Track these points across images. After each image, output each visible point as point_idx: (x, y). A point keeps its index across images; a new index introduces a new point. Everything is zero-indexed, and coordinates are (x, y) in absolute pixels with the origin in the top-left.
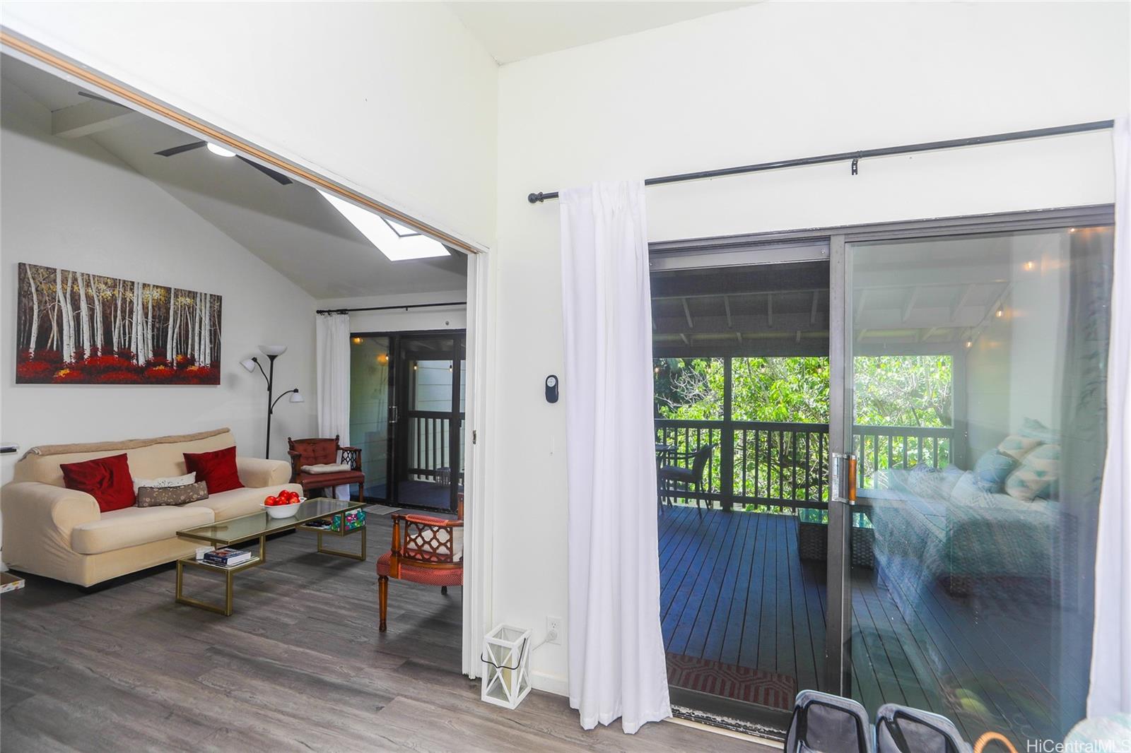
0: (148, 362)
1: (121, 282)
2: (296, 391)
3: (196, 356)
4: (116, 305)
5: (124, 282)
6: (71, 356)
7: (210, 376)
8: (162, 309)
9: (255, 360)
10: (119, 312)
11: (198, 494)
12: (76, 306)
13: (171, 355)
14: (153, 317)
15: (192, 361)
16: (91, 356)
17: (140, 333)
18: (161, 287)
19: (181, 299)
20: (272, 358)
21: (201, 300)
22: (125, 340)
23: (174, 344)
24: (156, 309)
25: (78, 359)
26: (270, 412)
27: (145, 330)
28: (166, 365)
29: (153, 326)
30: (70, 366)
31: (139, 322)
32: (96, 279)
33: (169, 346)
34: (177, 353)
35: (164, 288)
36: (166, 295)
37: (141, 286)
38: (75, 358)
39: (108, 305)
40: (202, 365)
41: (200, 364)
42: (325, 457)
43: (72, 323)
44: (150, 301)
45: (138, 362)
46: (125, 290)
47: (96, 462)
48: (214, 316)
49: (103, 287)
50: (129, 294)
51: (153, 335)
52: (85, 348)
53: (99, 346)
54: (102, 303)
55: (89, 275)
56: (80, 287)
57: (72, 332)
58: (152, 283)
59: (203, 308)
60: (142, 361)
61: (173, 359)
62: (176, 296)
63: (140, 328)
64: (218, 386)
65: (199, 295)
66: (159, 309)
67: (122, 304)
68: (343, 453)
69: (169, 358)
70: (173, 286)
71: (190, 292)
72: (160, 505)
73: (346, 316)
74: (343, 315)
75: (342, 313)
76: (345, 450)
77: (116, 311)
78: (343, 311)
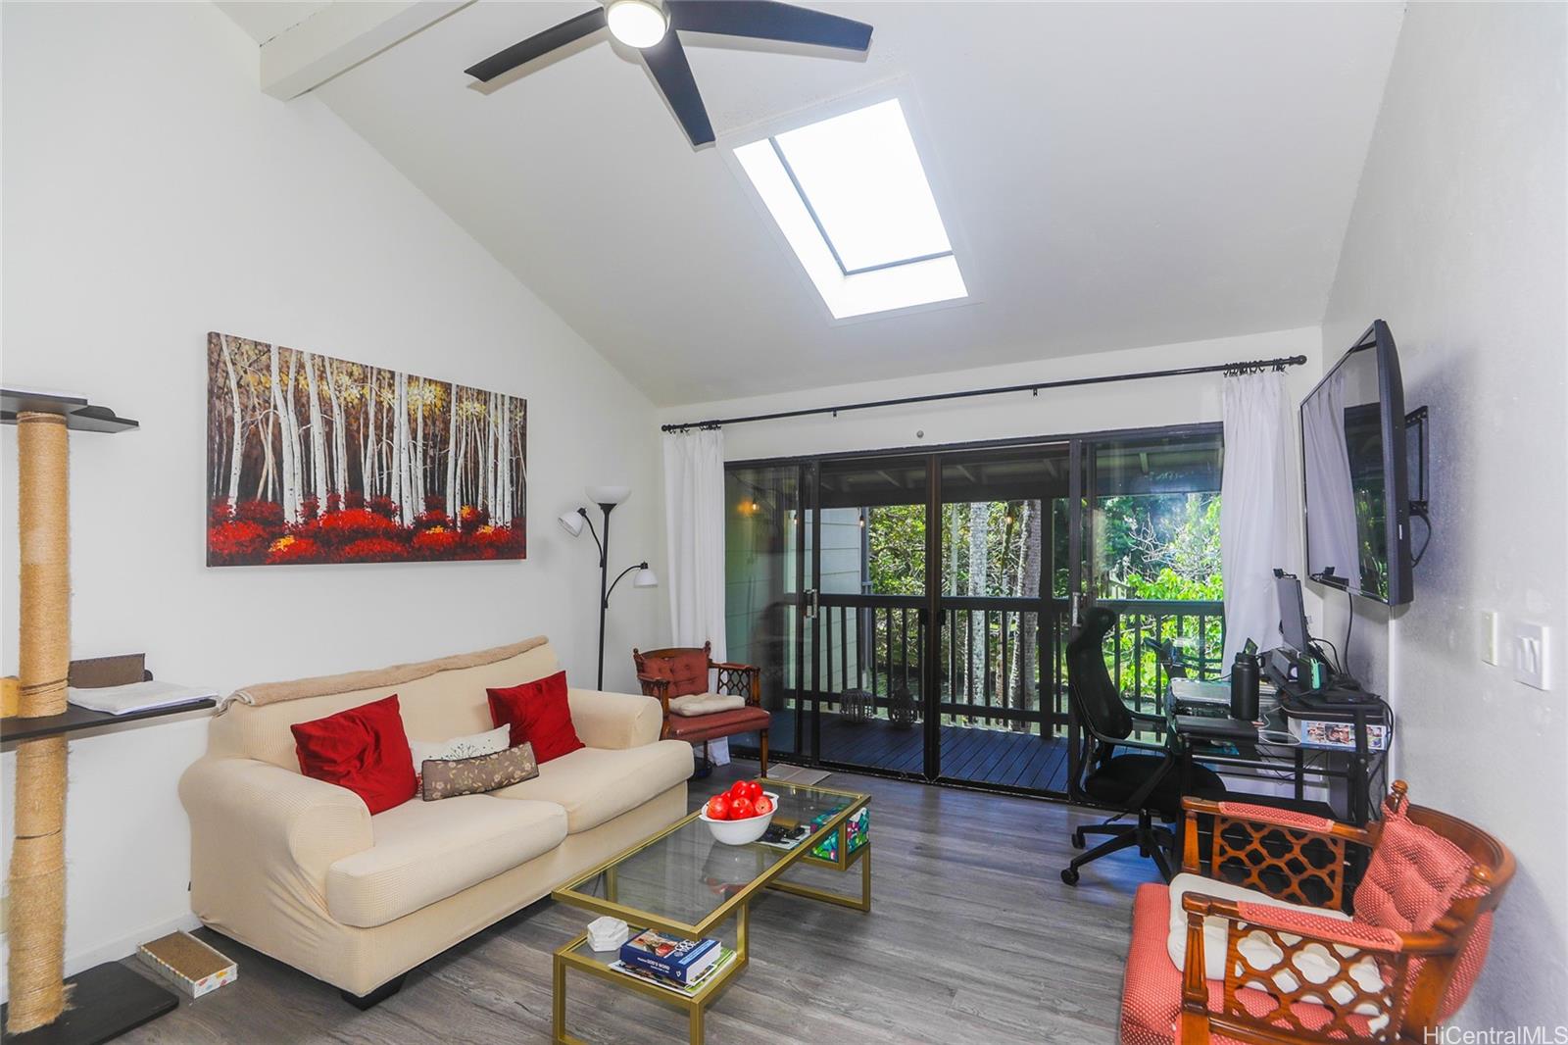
0: (418, 520)
1: (375, 372)
2: (644, 566)
3: (491, 509)
4: (366, 413)
5: (379, 371)
6: (296, 511)
7: (510, 544)
8: (437, 423)
9: (582, 512)
10: (371, 428)
11: (523, 770)
12: (303, 419)
13: (453, 507)
14: (425, 437)
15: (484, 517)
16: (328, 512)
17: (405, 467)
18: (436, 382)
19: (467, 405)
20: (607, 508)
21: (496, 407)
22: (381, 480)
23: (458, 487)
24: (429, 422)
25: (306, 517)
26: (604, 604)
27: (413, 461)
28: (445, 525)
29: (425, 453)
30: (295, 531)
31: (403, 446)
32: (334, 365)
33: (449, 491)
34: (462, 504)
35: (442, 383)
36: (444, 397)
37: (405, 380)
38: (303, 515)
39: (354, 413)
40: (500, 524)
41: (496, 523)
42: (692, 680)
43: (297, 448)
44: (420, 410)
45: (402, 522)
46: (380, 387)
47: (349, 716)
48: (516, 436)
49: (345, 380)
50: (386, 394)
51: (425, 470)
52: (318, 496)
53: (341, 492)
54: (346, 411)
55: (323, 358)
56: (309, 380)
57: (298, 465)
58: (422, 376)
59: (500, 421)
60: (408, 521)
61: (455, 514)
62: (460, 400)
63: (405, 456)
64: (523, 560)
65: (492, 397)
66: (434, 424)
67: (376, 413)
68: (720, 674)
69: (450, 513)
70: (455, 381)
71: (479, 392)
72: (461, 794)
73: (718, 432)
74: (713, 431)
75: (710, 428)
76: (721, 668)
77: (367, 426)
78: (712, 425)
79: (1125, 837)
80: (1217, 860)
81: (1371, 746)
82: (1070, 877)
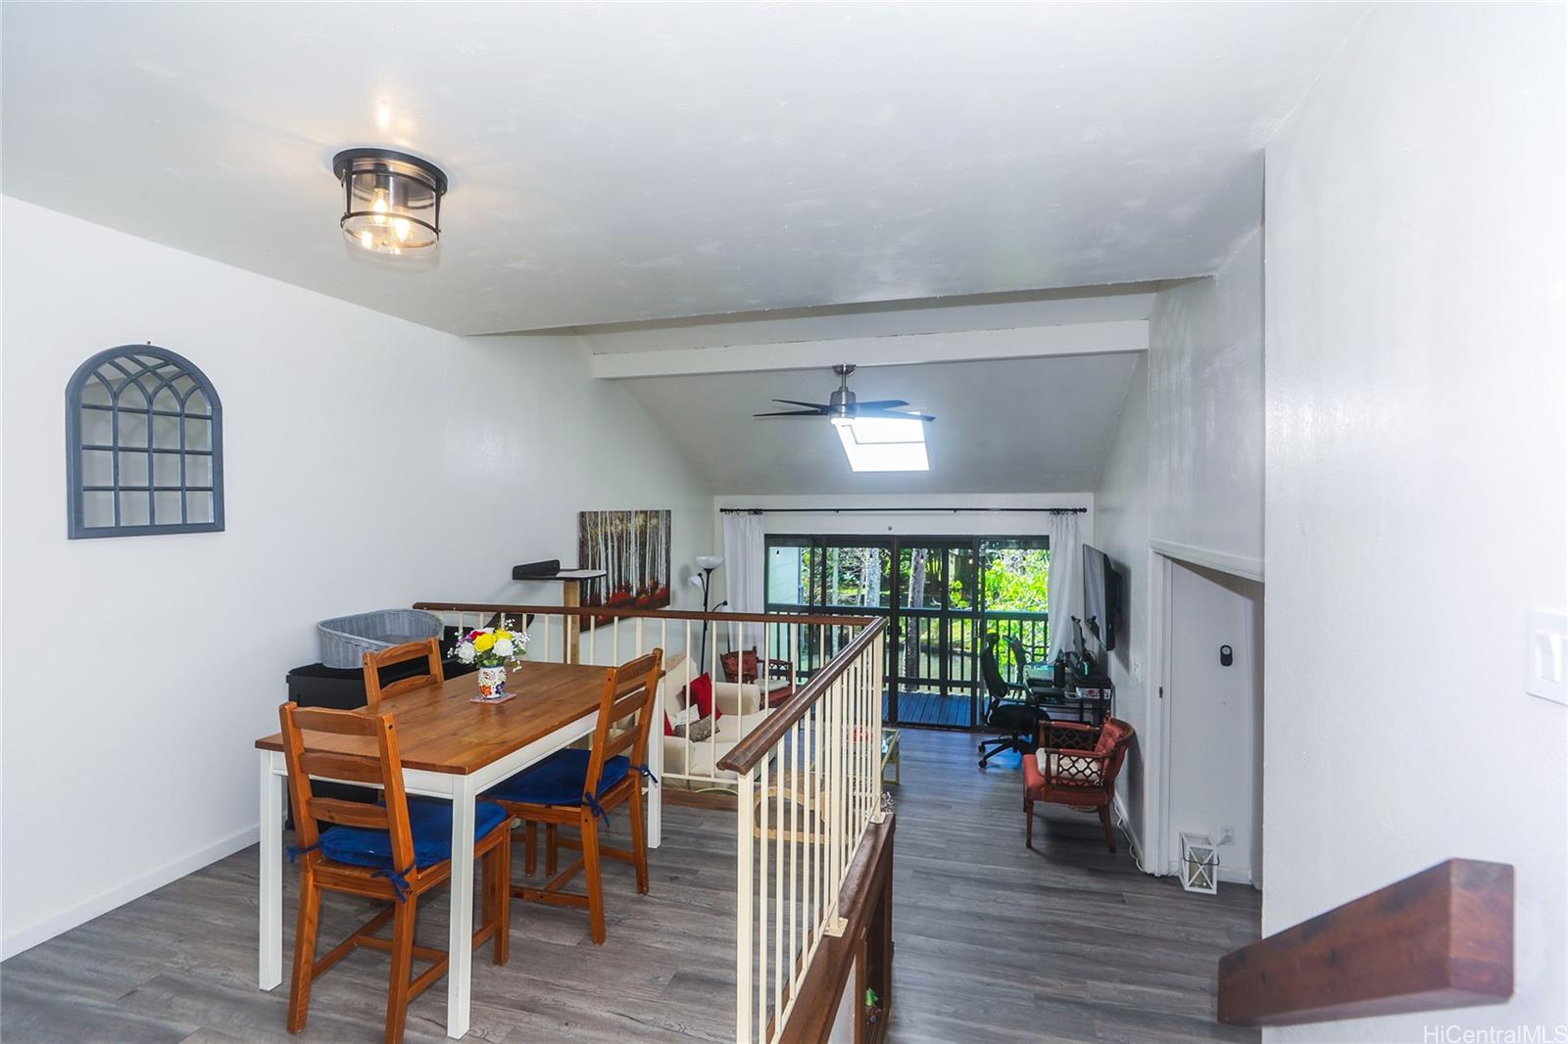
0: (637, 591)
2: (725, 603)
3: (659, 578)
4: (623, 538)
6: (604, 597)
9: (700, 575)
10: (625, 545)
12: (606, 546)
13: (647, 581)
14: (640, 544)
15: (657, 584)
17: (634, 564)
19: (652, 521)
20: (709, 571)
22: (627, 573)
23: (649, 570)
26: (705, 628)
27: (636, 559)
28: (645, 593)
29: (640, 553)
31: (633, 552)
33: (647, 572)
34: (650, 578)
35: (645, 511)
36: (645, 519)
43: (605, 564)
44: (638, 529)
45: (632, 593)
46: (627, 521)
48: (667, 533)
49: (618, 522)
50: (629, 525)
51: (640, 563)
53: (616, 583)
54: (618, 539)
56: (608, 526)
58: (639, 510)
62: (650, 518)
65: (660, 514)
66: (642, 536)
67: (626, 536)
69: (647, 584)
71: (656, 512)
73: (761, 516)
74: (757, 515)
78: (757, 512)
79: (1005, 745)
80: (1051, 743)
81: (1105, 698)
82: (983, 764)
